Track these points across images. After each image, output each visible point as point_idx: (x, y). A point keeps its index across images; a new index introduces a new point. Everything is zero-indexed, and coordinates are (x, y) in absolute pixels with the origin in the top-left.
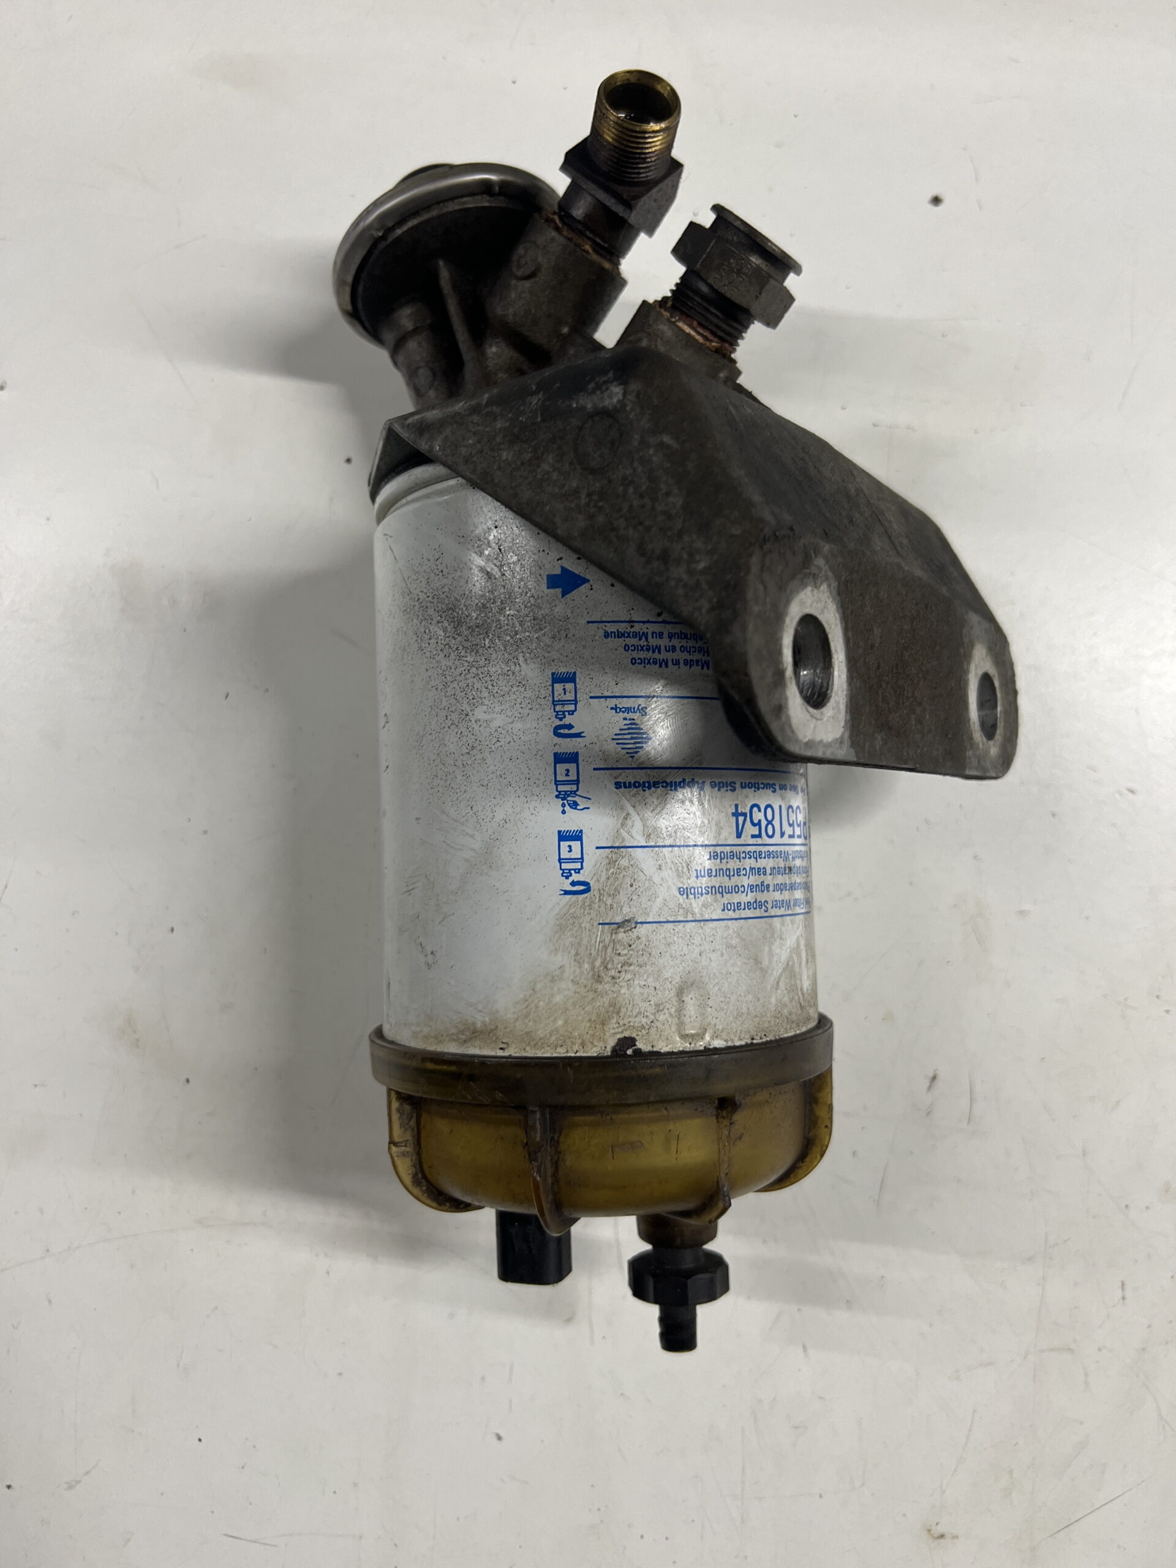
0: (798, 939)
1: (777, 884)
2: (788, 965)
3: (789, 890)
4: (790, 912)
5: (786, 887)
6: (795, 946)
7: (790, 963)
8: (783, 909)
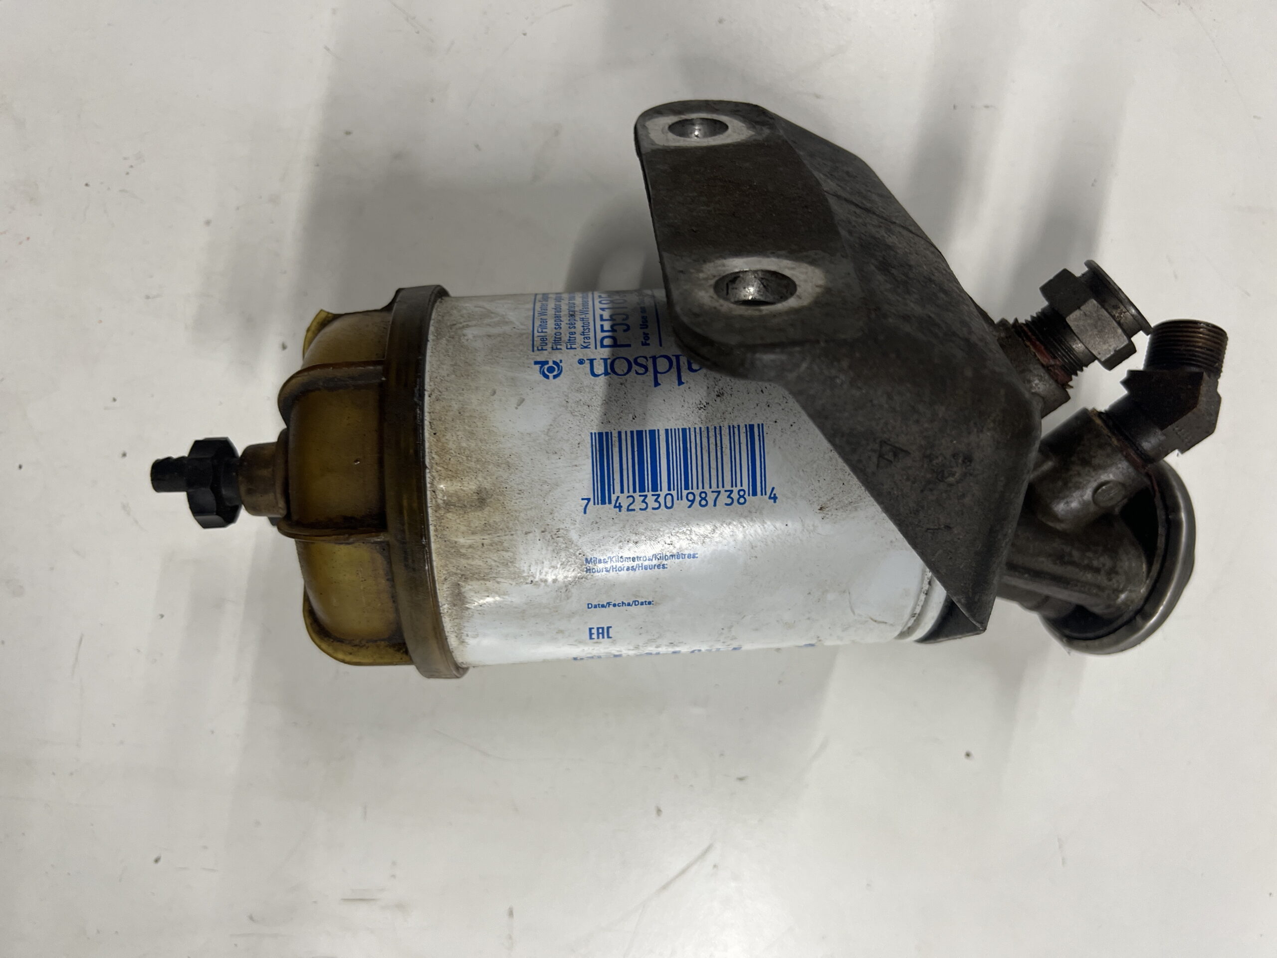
0: (512, 322)
1: (561, 306)
2: (492, 313)
3: (555, 314)
4: (536, 315)
5: (558, 312)
6: (507, 320)
7: (493, 315)
8: (539, 309)
